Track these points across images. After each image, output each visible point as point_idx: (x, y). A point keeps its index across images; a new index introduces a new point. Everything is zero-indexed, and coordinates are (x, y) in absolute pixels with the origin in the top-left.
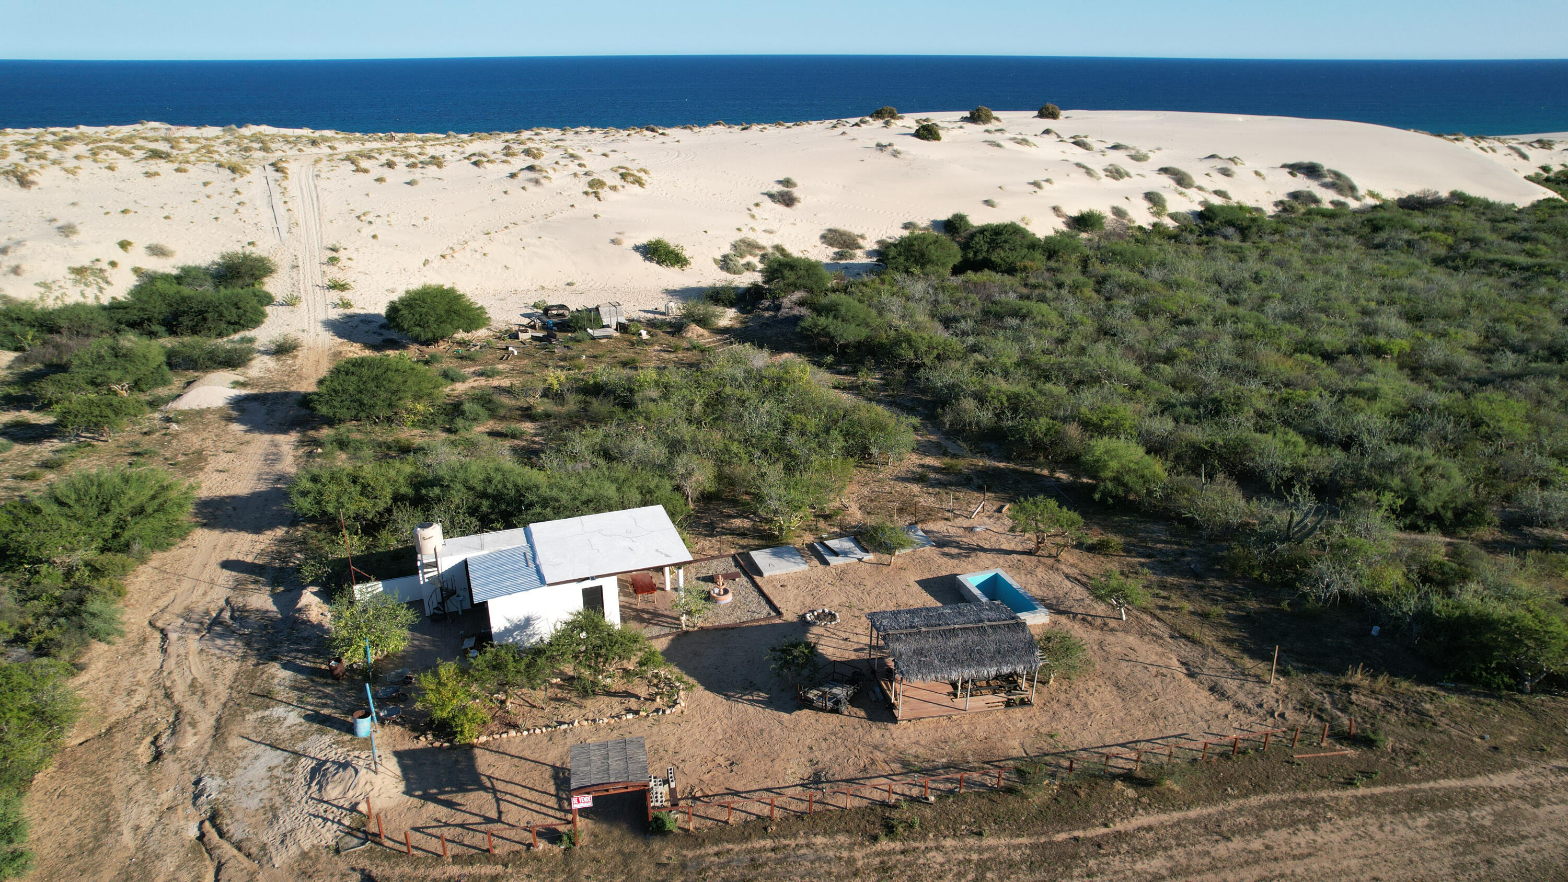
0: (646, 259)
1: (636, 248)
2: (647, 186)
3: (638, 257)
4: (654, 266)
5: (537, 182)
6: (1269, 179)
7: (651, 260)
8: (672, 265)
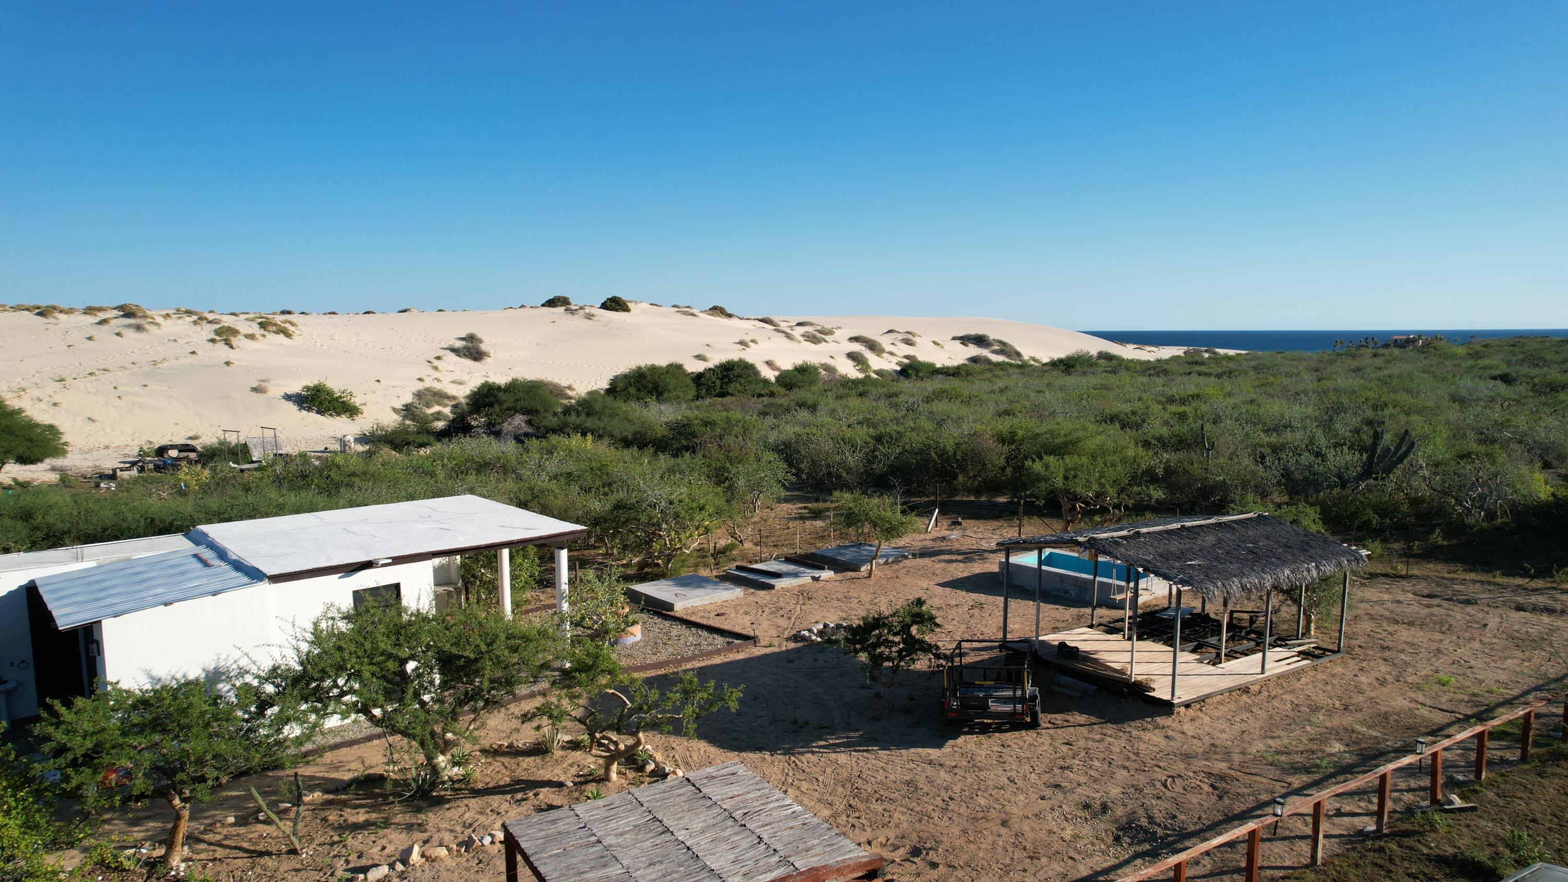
0: (301, 408)
1: (288, 397)
2: (295, 337)
3: (292, 407)
4: (313, 417)
5: (139, 328)
6: (946, 347)
7: (309, 409)
8: (338, 414)
